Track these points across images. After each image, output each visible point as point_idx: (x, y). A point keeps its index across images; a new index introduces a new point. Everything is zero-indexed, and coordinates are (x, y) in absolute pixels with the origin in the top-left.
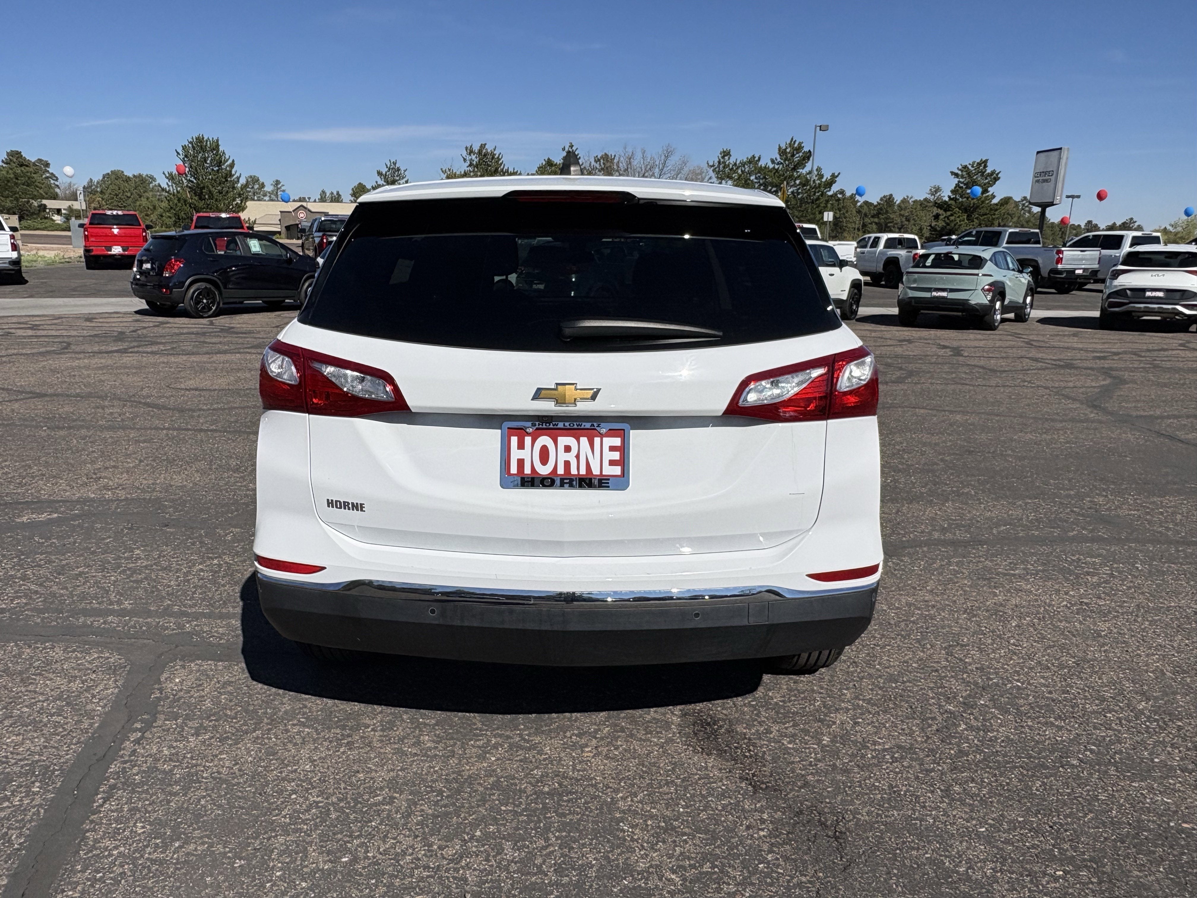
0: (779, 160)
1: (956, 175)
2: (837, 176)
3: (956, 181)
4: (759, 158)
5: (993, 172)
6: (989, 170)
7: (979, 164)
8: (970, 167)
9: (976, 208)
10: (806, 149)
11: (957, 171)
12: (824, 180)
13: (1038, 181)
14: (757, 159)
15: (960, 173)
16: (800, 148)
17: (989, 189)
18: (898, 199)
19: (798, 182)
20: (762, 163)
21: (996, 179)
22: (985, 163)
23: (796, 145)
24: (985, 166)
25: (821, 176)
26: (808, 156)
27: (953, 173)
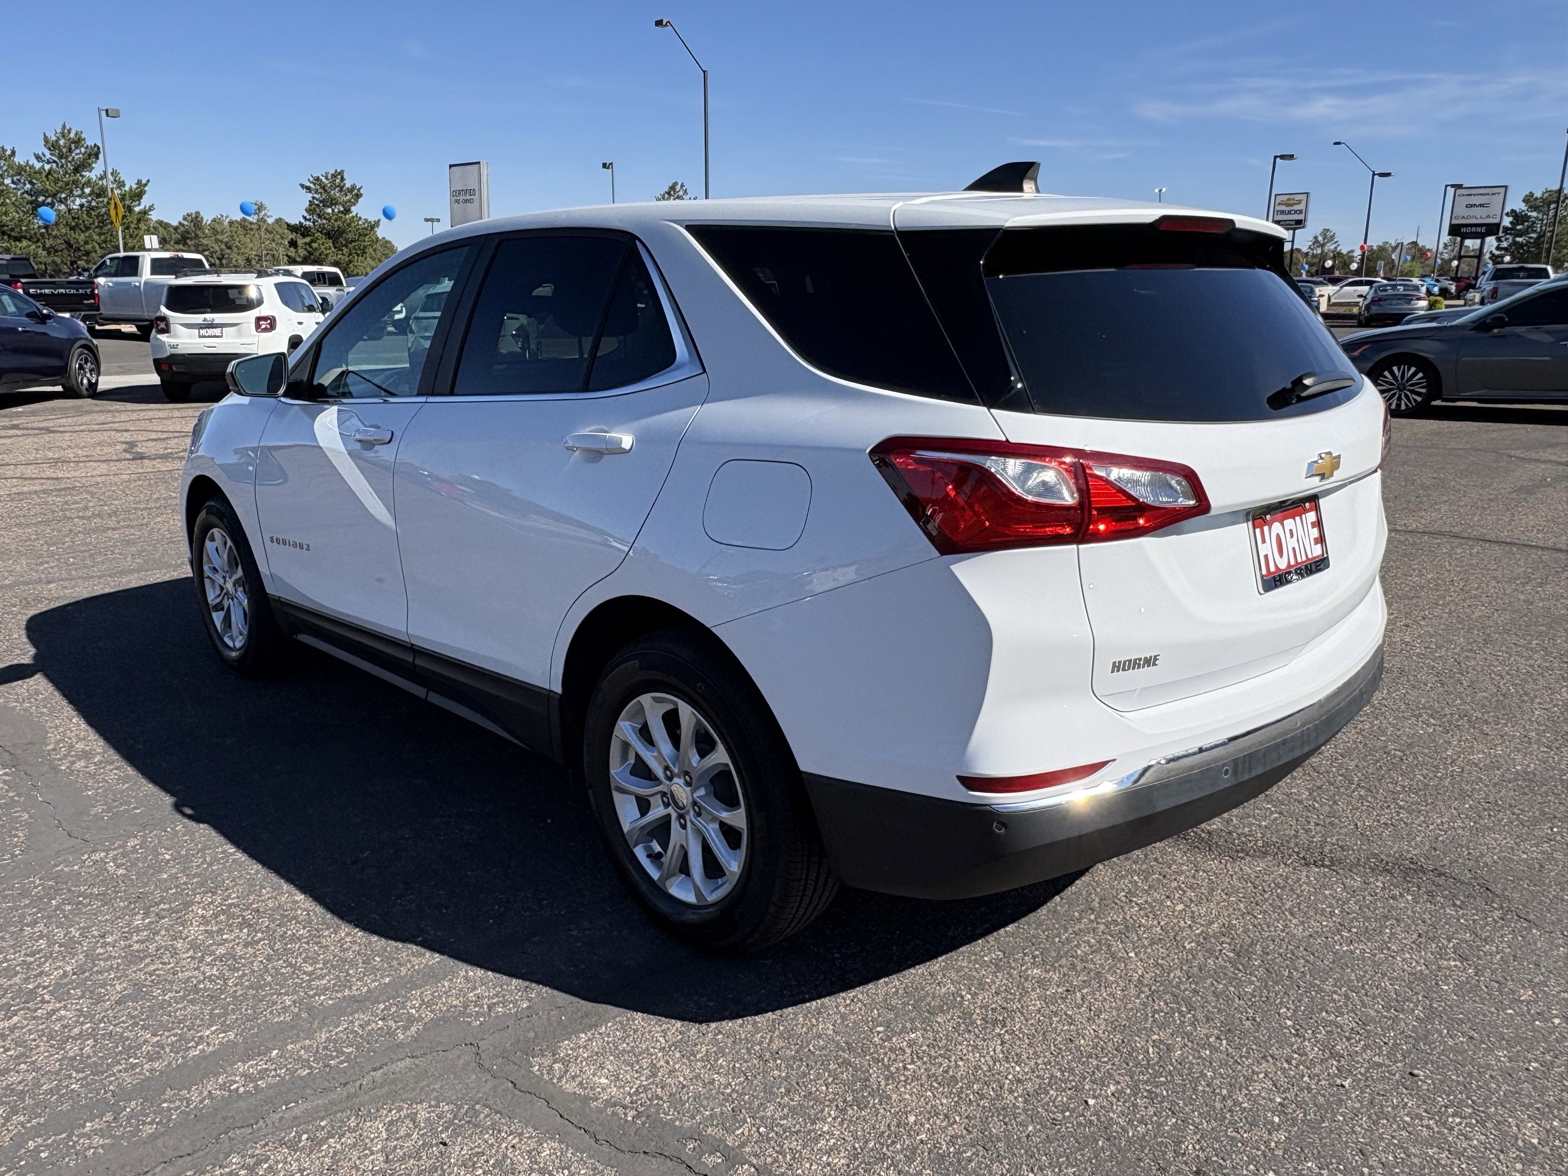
0: (48, 156)
1: (308, 189)
2: (145, 185)
3: (309, 196)
4: (13, 153)
5: (353, 187)
6: (348, 184)
7: (334, 176)
8: (324, 179)
9: (341, 232)
10: (90, 142)
11: (308, 184)
12: (127, 188)
13: (457, 201)
14: (9, 152)
15: (312, 185)
16: (78, 141)
17: (353, 208)
18: (207, 218)
19: (87, 190)
20: (19, 159)
21: (358, 196)
22: (339, 175)
23: (72, 135)
24: (342, 179)
25: (121, 184)
26: (94, 153)
27: (302, 186)
